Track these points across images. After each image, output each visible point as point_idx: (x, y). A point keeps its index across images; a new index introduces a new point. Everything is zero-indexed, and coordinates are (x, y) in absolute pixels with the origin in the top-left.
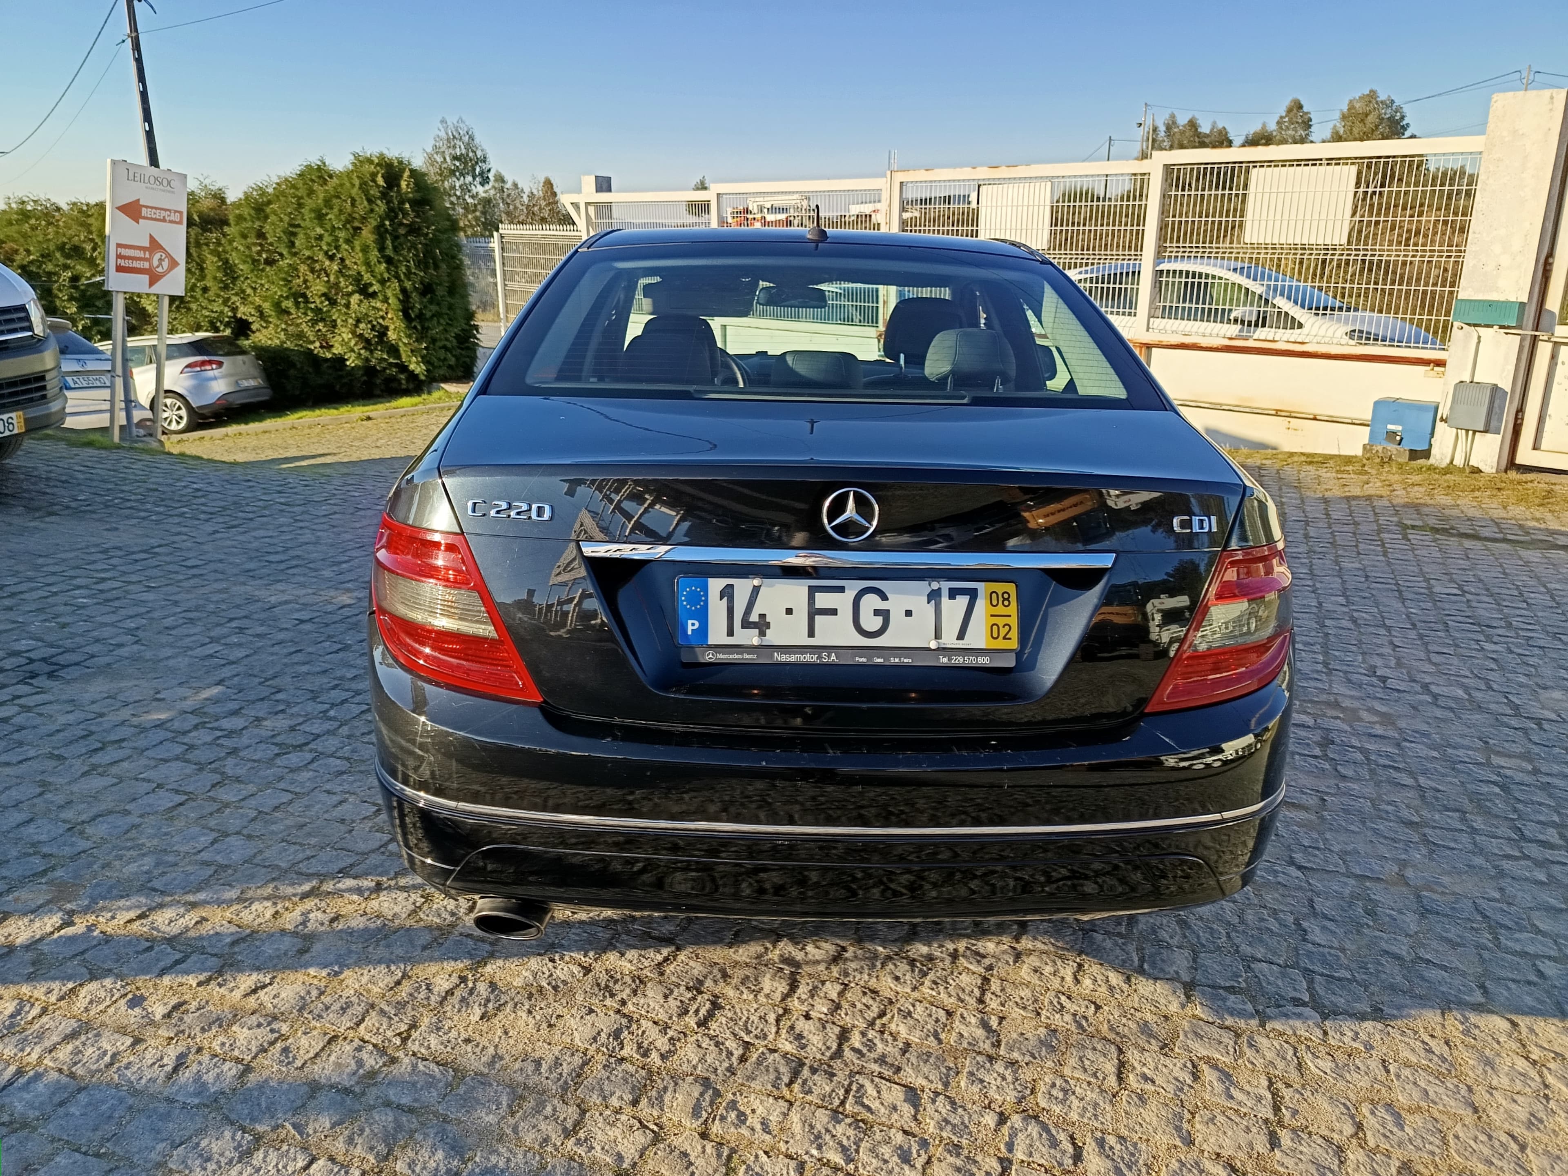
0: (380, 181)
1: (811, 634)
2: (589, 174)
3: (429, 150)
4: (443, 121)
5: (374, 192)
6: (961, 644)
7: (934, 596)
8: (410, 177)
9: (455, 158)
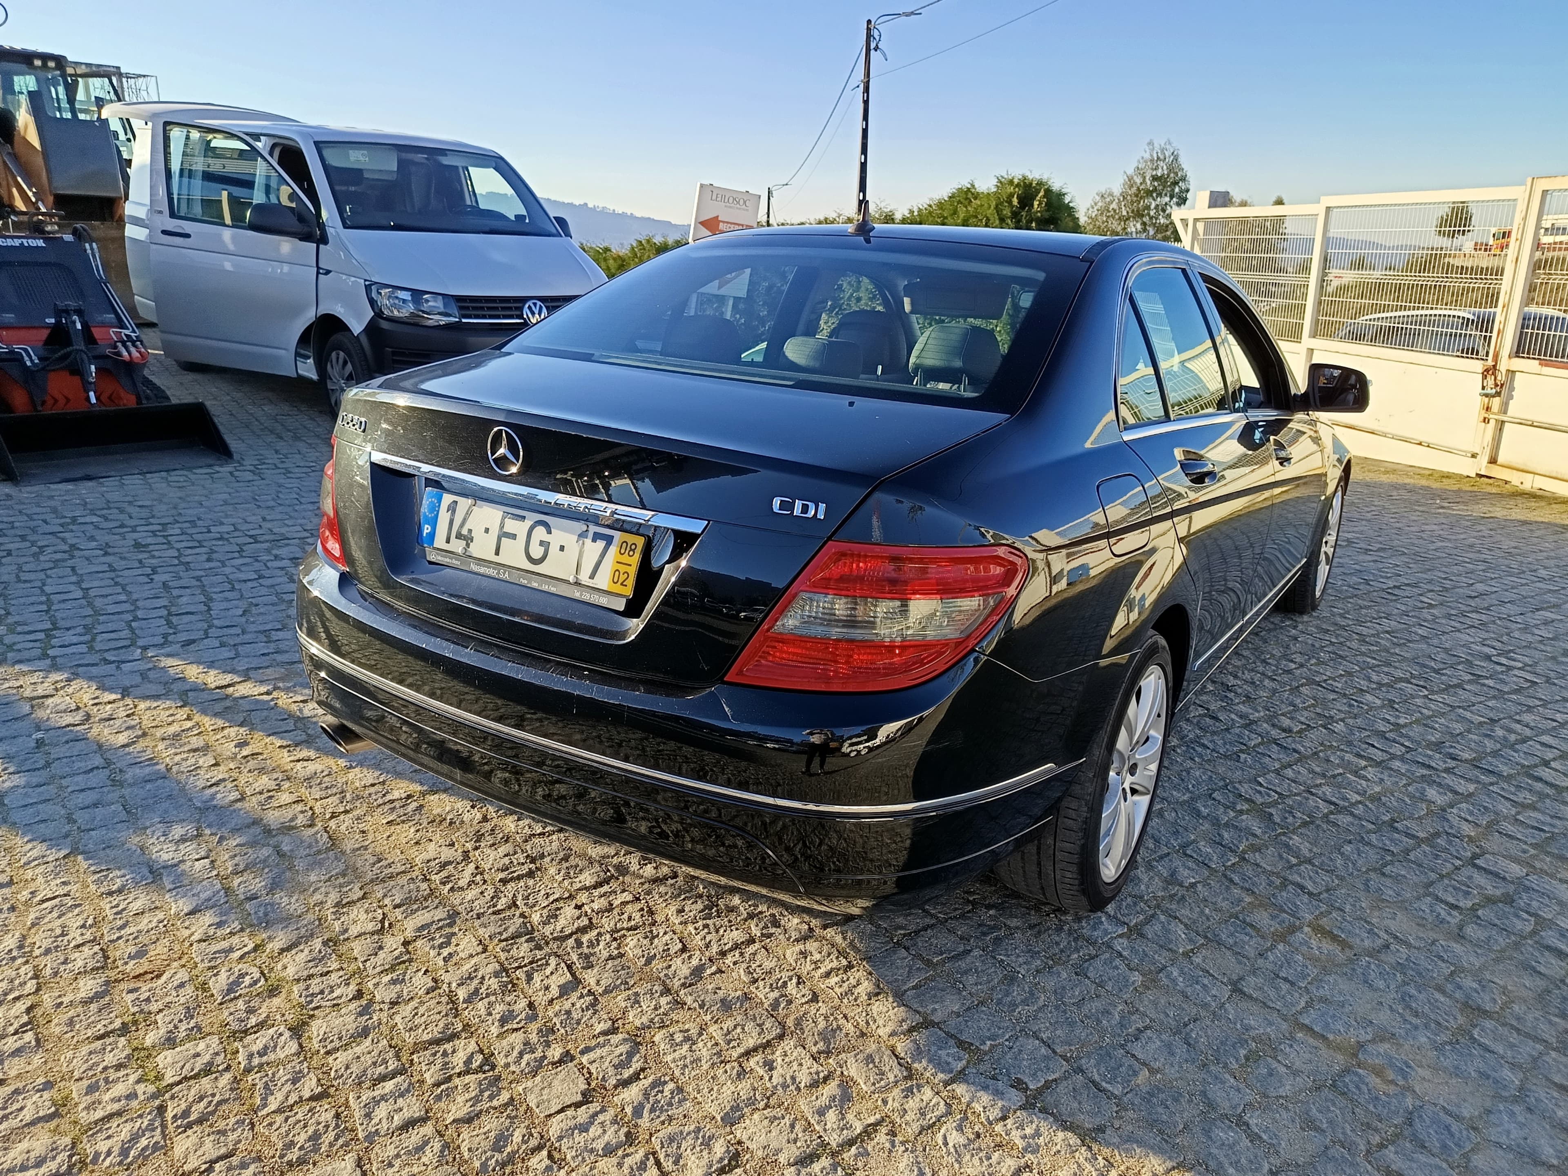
0: (1015, 201)
1: (497, 553)
2: (1204, 189)
3: (1130, 171)
4: (1151, 143)
5: (1007, 212)
6: (590, 583)
7: (583, 535)
8: (1044, 197)
9: (1155, 178)
